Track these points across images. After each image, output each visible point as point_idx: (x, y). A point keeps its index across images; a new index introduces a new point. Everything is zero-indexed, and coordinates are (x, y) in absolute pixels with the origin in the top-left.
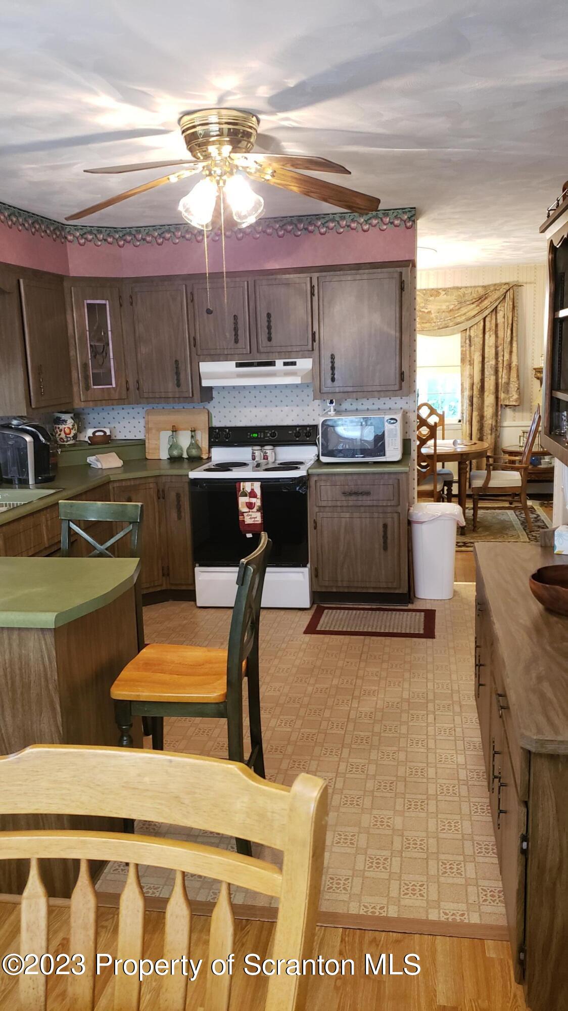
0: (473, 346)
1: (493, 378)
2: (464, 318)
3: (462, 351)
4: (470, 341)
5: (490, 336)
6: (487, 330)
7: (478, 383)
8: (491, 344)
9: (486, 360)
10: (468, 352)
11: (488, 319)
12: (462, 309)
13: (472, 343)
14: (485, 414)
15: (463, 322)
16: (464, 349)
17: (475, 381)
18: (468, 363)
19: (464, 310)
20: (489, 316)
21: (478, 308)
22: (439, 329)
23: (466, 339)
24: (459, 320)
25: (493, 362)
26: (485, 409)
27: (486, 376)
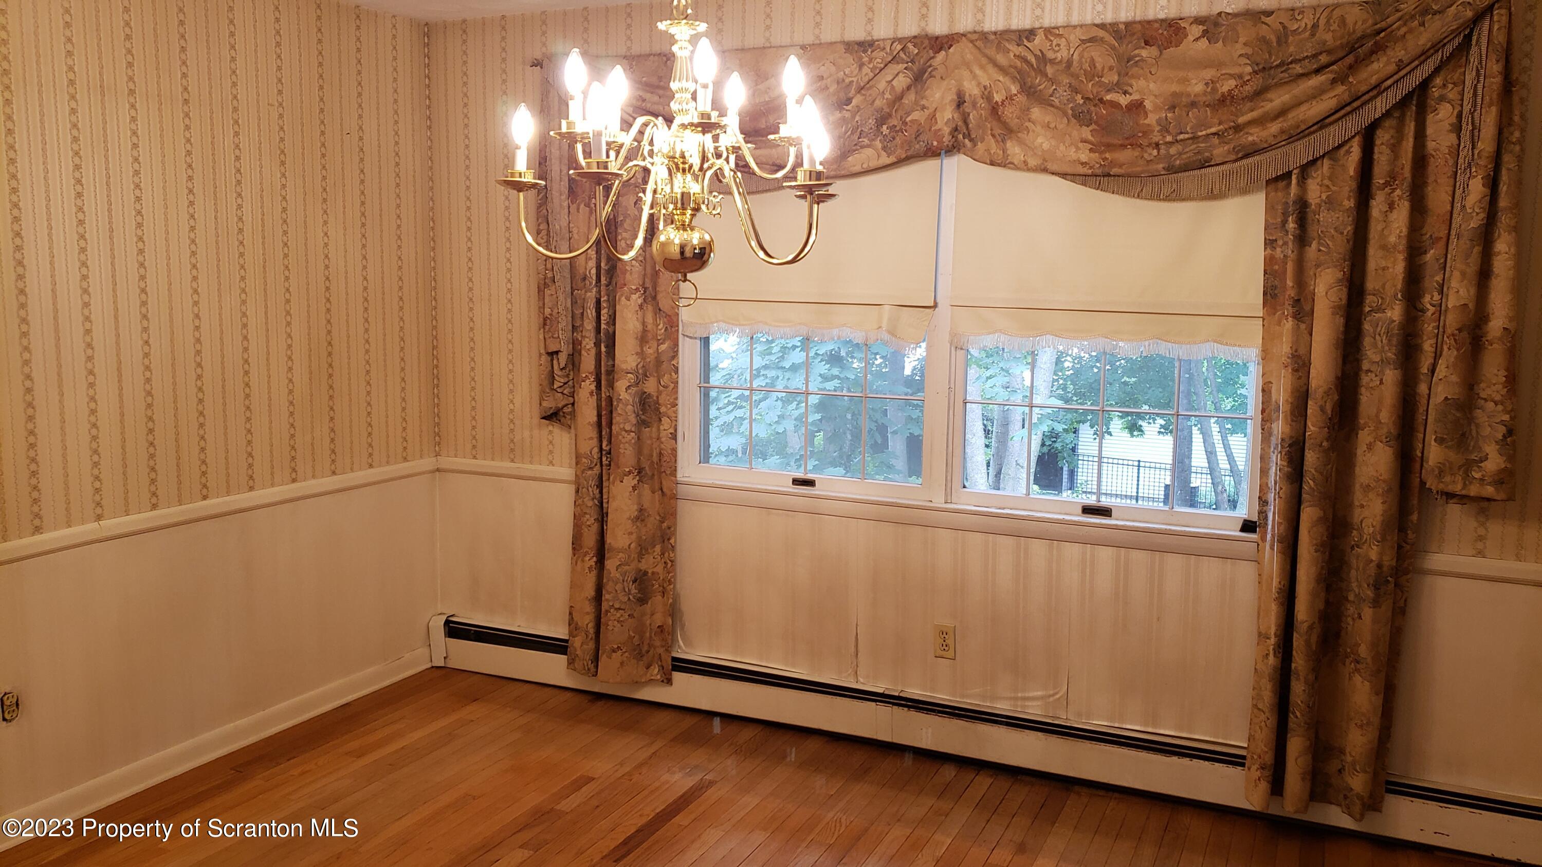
0: (1314, 245)
1: (1391, 376)
2: (1274, 128)
3: (1269, 261)
4: (1302, 222)
5: (1391, 206)
6: (1379, 179)
7: (1327, 393)
8: (1393, 239)
9: (1370, 301)
10: (1290, 267)
11: (1383, 137)
12: (1269, 95)
13: (1313, 230)
14: (1357, 515)
15: (1270, 148)
16: (1278, 253)
17: (1313, 383)
18: (1288, 310)
19: (1278, 99)
20: (1389, 123)
21: (1340, 89)
22: (1172, 170)
23: (1285, 215)
24: (1254, 136)
25: (1395, 313)
26: (1358, 496)
27: (1365, 365)
